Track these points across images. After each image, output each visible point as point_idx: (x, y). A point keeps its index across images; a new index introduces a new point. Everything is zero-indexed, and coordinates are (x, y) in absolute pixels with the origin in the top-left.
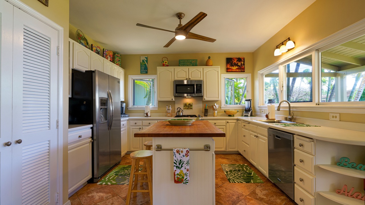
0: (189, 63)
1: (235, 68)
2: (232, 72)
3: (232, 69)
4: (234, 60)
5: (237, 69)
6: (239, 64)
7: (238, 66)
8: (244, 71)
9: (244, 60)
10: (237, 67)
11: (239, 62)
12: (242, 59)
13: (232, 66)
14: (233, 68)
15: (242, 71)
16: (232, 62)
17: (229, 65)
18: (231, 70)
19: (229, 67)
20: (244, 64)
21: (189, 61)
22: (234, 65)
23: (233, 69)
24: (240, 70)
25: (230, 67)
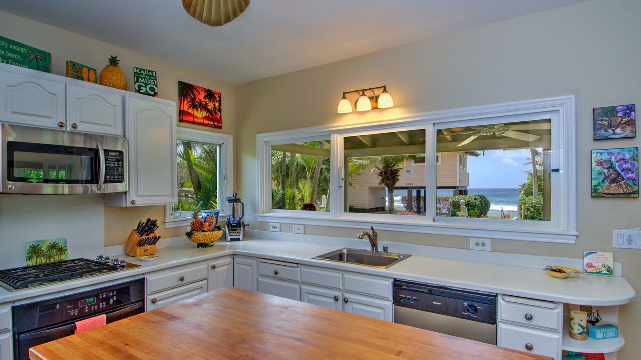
0: (14, 56)
1: (200, 114)
2: (194, 123)
3: (194, 116)
4: (199, 93)
5: (205, 118)
6: (210, 108)
7: (208, 110)
8: (220, 128)
9: (220, 98)
10: (205, 114)
11: (210, 101)
12: (216, 96)
13: (194, 107)
14: (195, 113)
15: (215, 127)
16: (195, 99)
17: (186, 101)
18: (191, 119)
19: (186, 109)
20: (220, 110)
21: (15, 48)
22: (199, 107)
23: (197, 118)
24: (212, 123)
25: (190, 111)
